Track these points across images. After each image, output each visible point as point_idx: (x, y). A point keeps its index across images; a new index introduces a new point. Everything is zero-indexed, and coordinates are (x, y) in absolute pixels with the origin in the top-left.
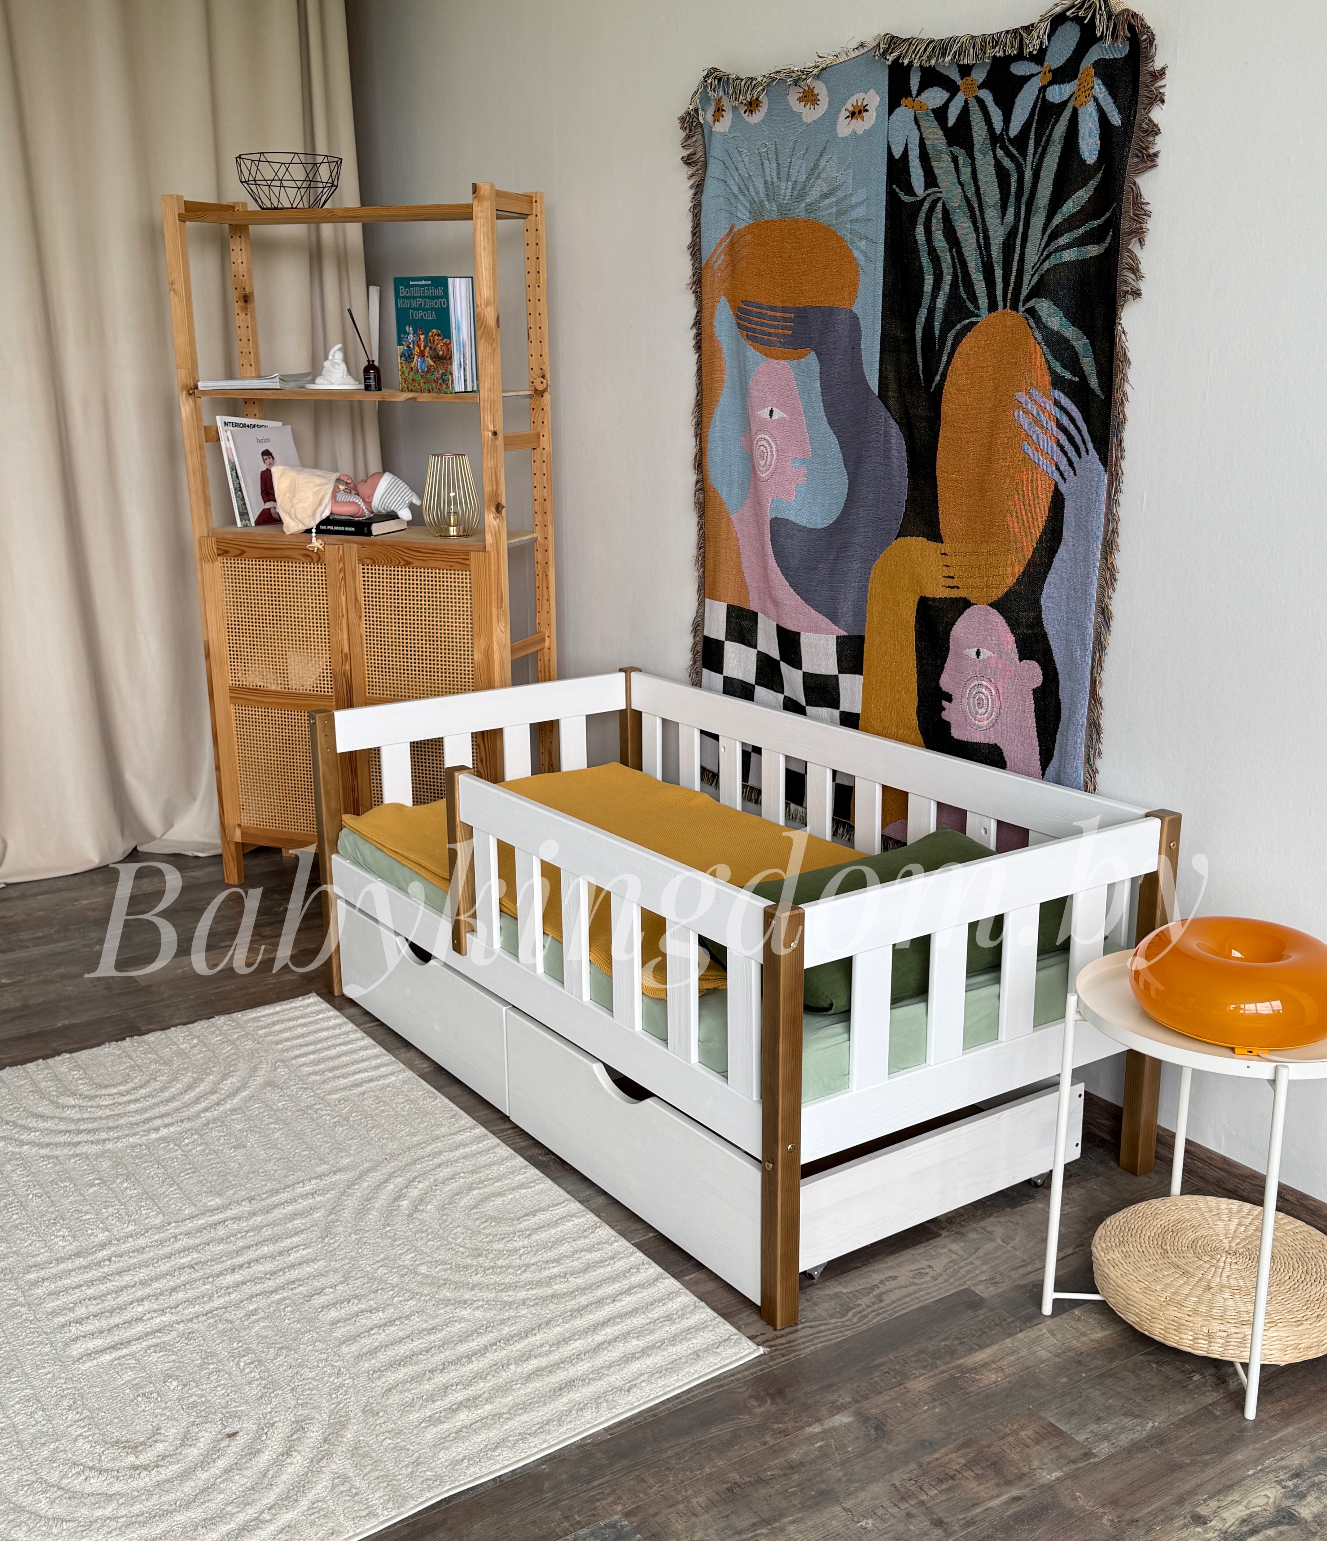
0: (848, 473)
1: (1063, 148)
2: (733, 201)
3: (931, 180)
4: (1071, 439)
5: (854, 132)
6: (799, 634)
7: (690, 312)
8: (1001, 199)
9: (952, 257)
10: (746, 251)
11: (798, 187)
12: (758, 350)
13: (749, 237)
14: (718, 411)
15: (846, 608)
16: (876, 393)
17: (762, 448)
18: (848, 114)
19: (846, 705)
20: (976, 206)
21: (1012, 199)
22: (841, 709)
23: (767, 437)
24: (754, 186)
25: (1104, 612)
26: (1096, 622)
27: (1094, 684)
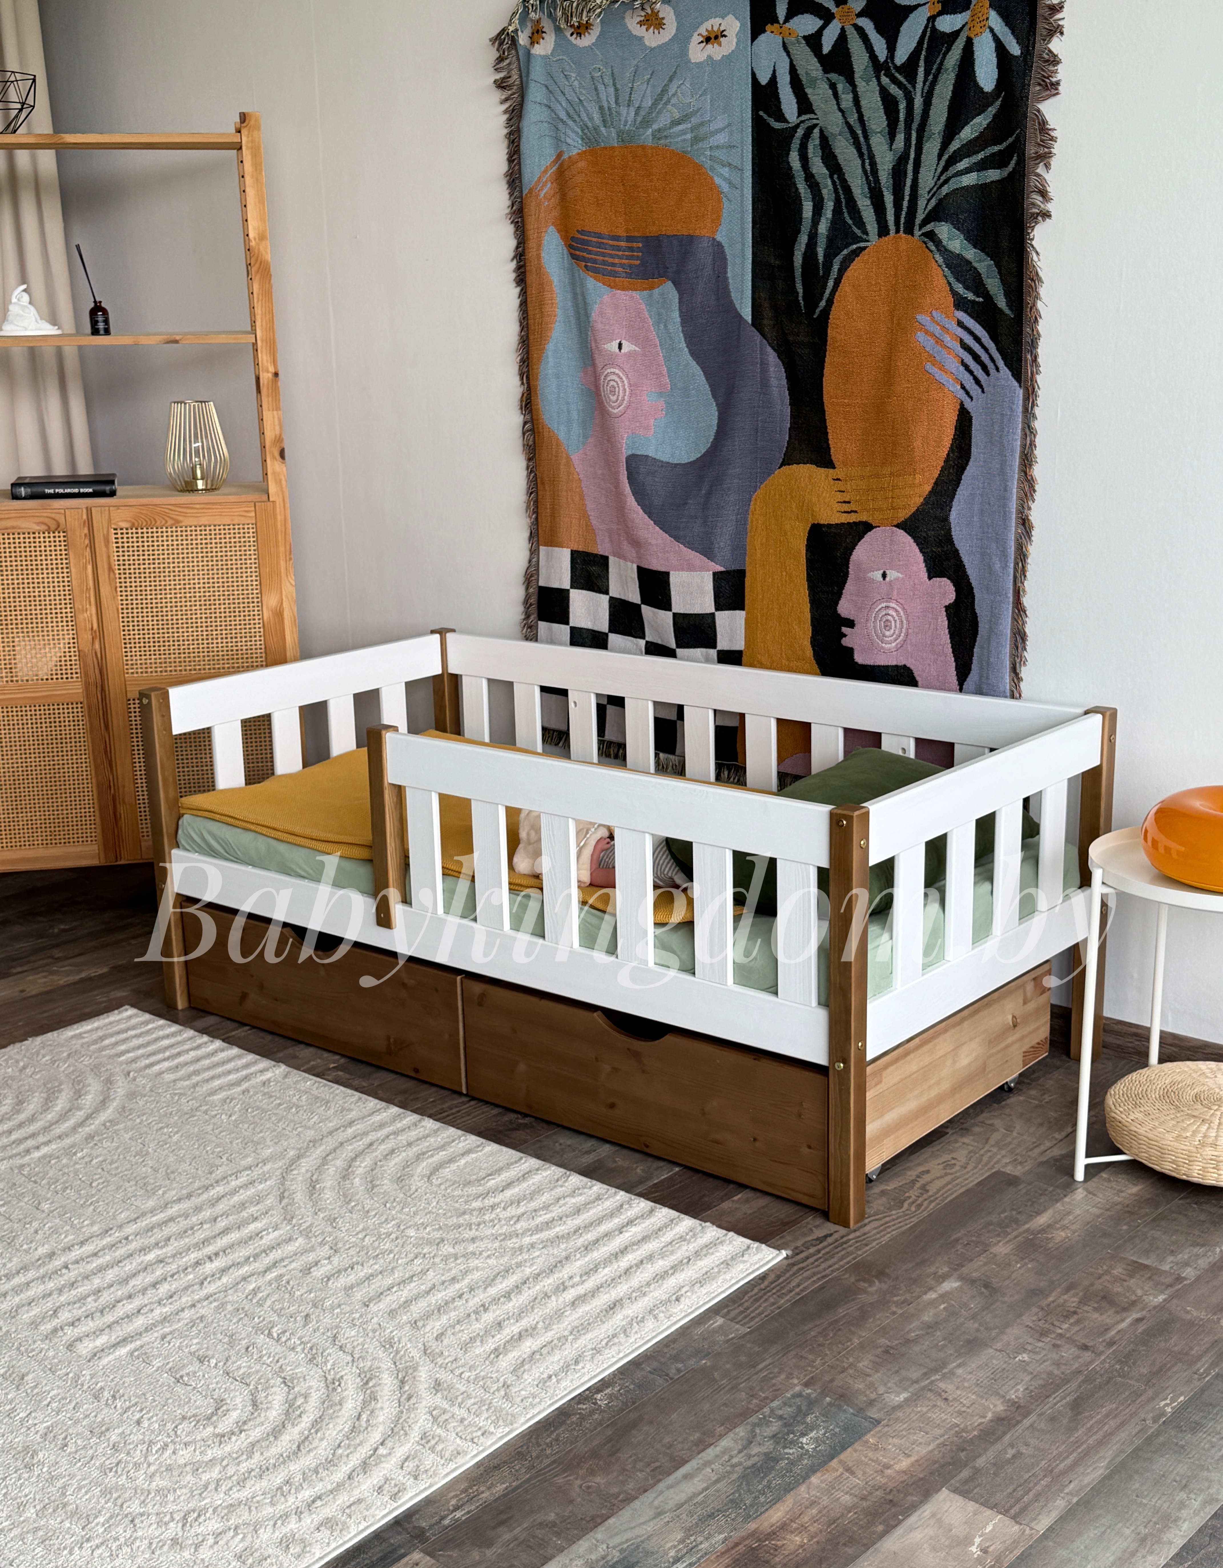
0: (717, 405)
1: (958, 77)
2: (560, 126)
3: (805, 105)
4: (976, 358)
5: (710, 57)
6: (667, 574)
7: (509, 243)
8: (889, 125)
9: (834, 183)
10: (579, 179)
11: (642, 113)
12: (599, 281)
13: (582, 164)
14: (550, 347)
15: (723, 542)
16: (750, 321)
17: (612, 383)
18: (701, 39)
19: (723, 643)
20: (859, 132)
21: (901, 125)
22: (719, 647)
23: (617, 371)
24: (586, 110)
25: (1025, 523)
26: (1017, 533)
27: (1018, 594)
